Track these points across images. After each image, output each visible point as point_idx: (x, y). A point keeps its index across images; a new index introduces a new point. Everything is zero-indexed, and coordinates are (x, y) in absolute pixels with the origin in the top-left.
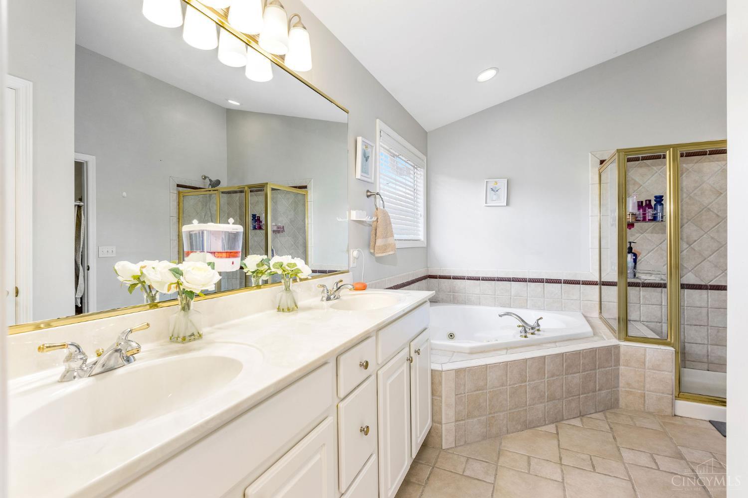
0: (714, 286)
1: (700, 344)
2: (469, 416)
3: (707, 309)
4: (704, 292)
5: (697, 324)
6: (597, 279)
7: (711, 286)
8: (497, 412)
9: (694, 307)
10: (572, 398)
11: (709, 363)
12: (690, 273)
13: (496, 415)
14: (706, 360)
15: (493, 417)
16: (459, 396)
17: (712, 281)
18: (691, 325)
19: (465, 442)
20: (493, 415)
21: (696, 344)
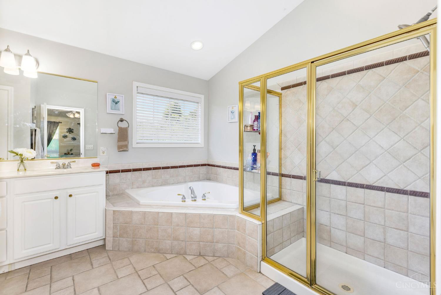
0: (350, 183)
1: (341, 230)
2: (121, 236)
3: (346, 202)
4: (344, 188)
5: (339, 213)
6: (277, 171)
7: (348, 183)
8: (138, 238)
9: (337, 199)
10: (193, 242)
11: (347, 247)
12: (334, 171)
13: (137, 239)
14: (345, 244)
15: (136, 240)
16: (115, 224)
17: (349, 179)
18: (335, 213)
19: (119, 249)
20: (135, 239)
21: (338, 229)
